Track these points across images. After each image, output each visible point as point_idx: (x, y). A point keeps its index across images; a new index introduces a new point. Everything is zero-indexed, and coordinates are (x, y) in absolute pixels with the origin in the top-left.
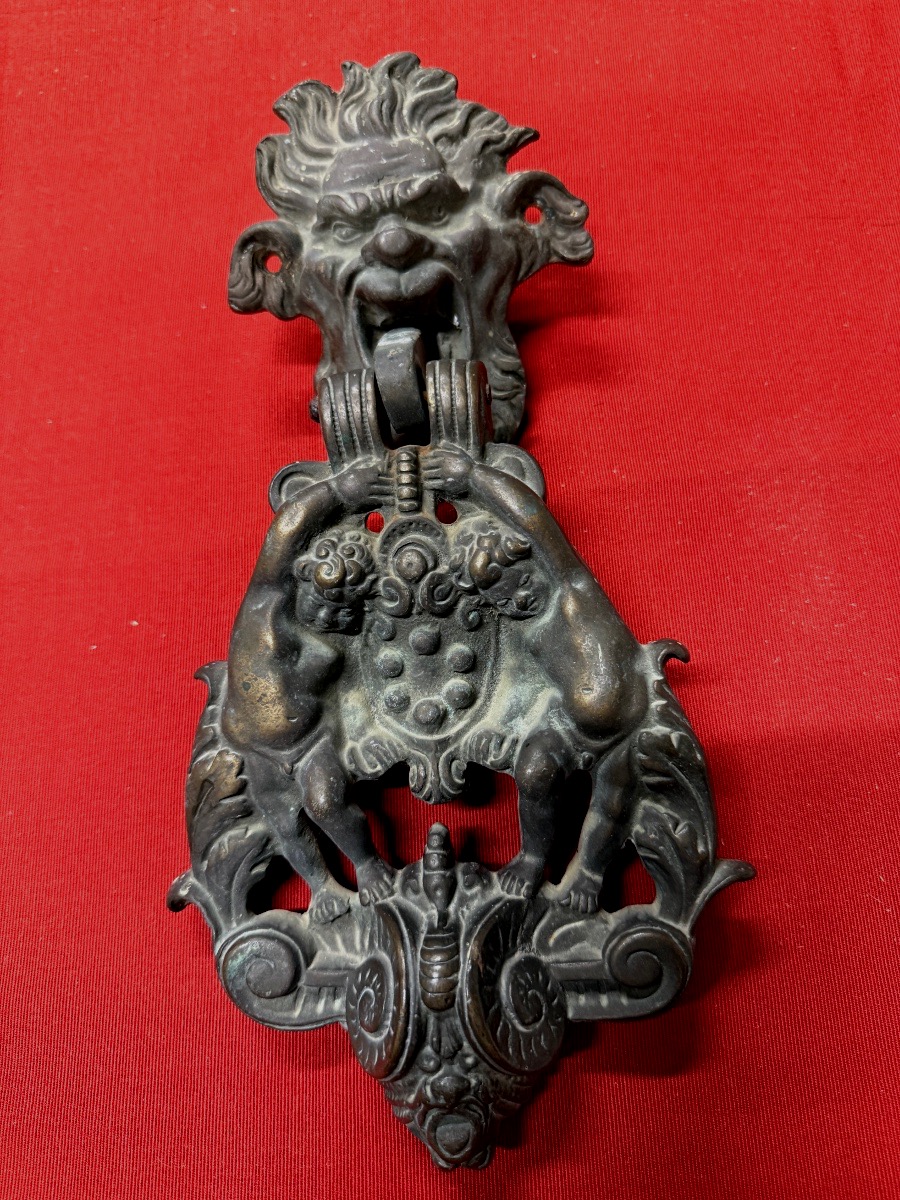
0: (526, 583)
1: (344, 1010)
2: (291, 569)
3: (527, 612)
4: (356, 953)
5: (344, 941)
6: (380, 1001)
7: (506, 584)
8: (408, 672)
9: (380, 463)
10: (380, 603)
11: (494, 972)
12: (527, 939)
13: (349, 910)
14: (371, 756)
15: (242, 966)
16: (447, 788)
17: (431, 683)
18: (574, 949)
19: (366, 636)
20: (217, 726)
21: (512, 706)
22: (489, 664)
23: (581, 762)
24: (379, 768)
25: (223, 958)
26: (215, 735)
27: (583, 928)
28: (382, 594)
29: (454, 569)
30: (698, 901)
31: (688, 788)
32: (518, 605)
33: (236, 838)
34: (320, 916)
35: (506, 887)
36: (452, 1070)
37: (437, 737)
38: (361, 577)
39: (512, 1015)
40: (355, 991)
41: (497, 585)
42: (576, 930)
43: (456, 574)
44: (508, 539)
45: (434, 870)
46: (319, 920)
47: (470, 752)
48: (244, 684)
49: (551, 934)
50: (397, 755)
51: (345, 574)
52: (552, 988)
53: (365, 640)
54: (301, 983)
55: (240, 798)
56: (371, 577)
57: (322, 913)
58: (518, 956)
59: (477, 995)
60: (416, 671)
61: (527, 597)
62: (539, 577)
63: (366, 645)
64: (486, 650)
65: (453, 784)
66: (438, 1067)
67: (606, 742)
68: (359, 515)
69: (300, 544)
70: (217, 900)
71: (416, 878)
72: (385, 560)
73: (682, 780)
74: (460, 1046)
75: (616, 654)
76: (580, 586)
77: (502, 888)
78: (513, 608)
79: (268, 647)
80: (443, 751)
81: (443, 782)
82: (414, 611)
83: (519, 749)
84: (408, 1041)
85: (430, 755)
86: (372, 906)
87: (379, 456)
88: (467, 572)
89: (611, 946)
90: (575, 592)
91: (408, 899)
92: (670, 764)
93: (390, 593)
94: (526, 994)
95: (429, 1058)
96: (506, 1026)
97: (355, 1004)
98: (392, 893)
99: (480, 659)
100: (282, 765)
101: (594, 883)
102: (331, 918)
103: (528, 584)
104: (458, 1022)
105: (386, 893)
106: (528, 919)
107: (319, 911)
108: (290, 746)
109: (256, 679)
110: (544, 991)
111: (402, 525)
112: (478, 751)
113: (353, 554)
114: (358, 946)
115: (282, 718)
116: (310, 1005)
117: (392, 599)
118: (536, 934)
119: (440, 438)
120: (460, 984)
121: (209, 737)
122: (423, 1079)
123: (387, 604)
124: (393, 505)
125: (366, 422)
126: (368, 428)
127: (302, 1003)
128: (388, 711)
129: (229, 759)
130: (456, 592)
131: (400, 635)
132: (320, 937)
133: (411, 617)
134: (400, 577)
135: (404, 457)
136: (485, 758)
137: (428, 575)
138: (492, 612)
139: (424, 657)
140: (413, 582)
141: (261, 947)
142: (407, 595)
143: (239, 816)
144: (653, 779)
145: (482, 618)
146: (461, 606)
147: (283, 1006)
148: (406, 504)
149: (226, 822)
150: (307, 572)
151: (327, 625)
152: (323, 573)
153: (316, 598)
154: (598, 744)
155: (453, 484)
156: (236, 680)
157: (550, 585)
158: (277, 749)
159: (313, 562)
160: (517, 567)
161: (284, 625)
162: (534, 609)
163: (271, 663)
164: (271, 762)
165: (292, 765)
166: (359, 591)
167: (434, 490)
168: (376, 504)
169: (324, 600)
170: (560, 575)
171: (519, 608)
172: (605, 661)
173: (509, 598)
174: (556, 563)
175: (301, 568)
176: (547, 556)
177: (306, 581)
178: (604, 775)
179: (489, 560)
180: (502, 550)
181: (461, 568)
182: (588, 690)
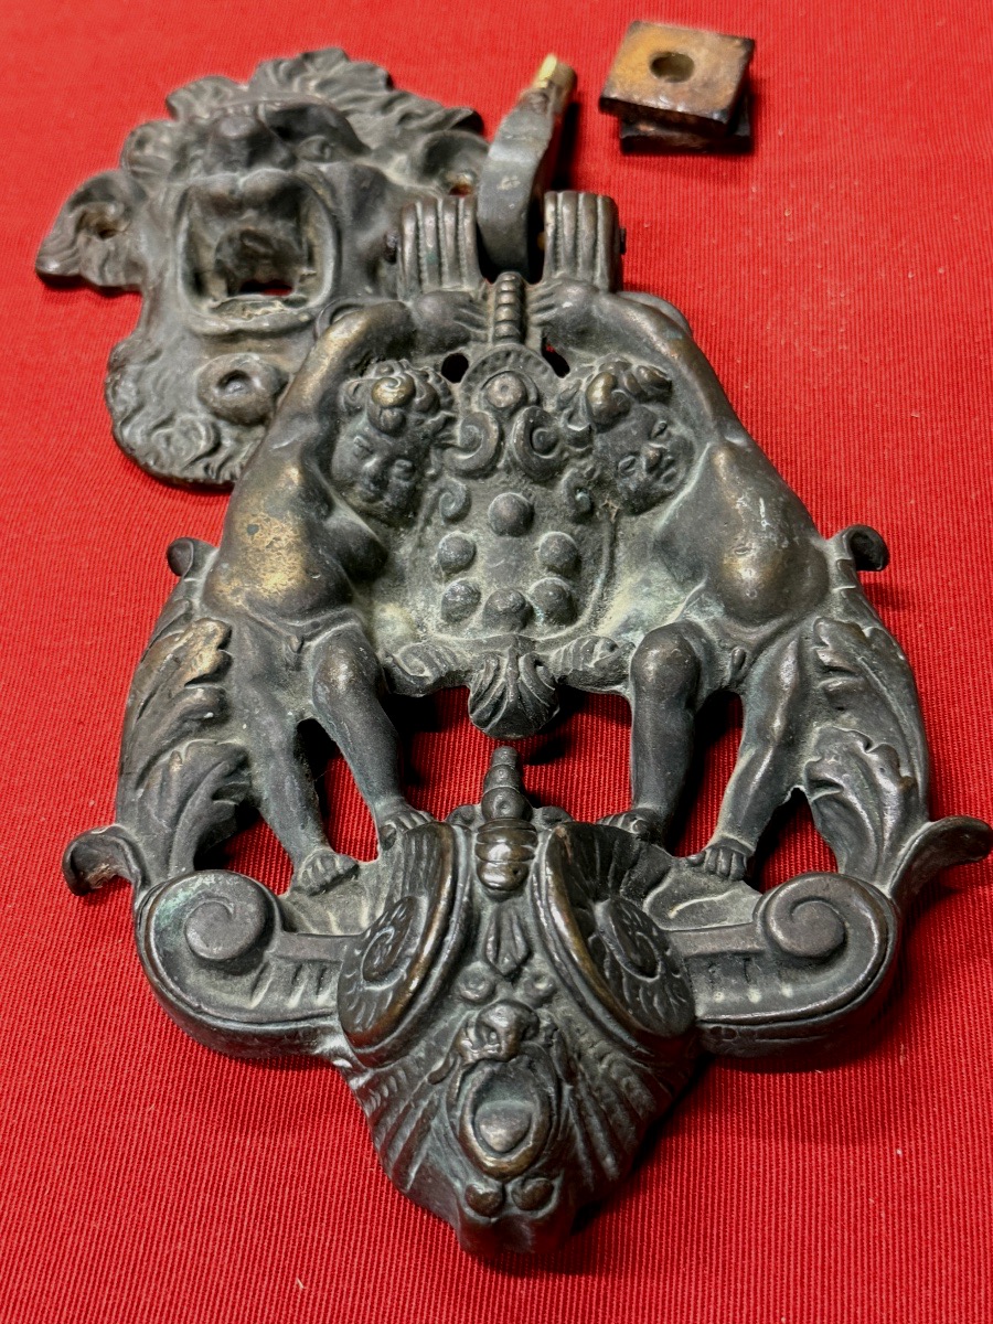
0: (661, 432)
1: (334, 1003)
2: (336, 393)
3: (660, 484)
5: (343, 920)
6: (402, 927)
7: (635, 427)
8: (481, 562)
9: (473, 291)
10: (452, 459)
12: (635, 895)
14: (416, 660)
15: (182, 910)
16: (530, 688)
17: (513, 576)
19: (423, 530)
22: (599, 583)
23: (729, 666)
24: (427, 673)
25: (147, 909)
26: (191, 607)
27: (723, 902)
28: (458, 442)
29: (563, 404)
31: (885, 696)
32: (648, 461)
34: (310, 876)
36: (512, 998)
37: (517, 633)
40: (358, 953)
41: (622, 427)
42: (711, 904)
43: (566, 412)
44: (640, 367)
45: (500, 783)
46: (308, 881)
47: (563, 662)
48: (250, 527)
49: (675, 904)
50: (455, 659)
51: (412, 393)
52: (672, 956)
53: (420, 538)
54: (269, 953)
55: (217, 686)
56: (447, 413)
57: (315, 872)
60: (492, 560)
61: (662, 452)
62: (679, 430)
63: (420, 545)
64: (596, 562)
65: (537, 685)
66: (493, 991)
67: (767, 629)
68: (435, 357)
69: (356, 361)
70: (150, 845)
72: (468, 398)
73: (877, 684)
74: (530, 952)
75: (784, 512)
76: (738, 441)
78: (640, 474)
79: (291, 482)
80: (525, 650)
81: (523, 677)
82: (500, 465)
83: (634, 651)
85: (507, 650)
87: (471, 281)
88: (582, 403)
89: (767, 900)
90: (731, 447)
92: (859, 659)
93: (470, 434)
95: (478, 978)
96: (601, 944)
97: (354, 969)
100: (288, 638)
101: (743, 847)
103: (664, 436)
106: (639, 873)
108: (303, 614)
109: (268, 520)
110: (660, 950)
111: (496, 356)
112: (577, 655)
113: (427, 376)
114: (365, 922)
115: (299, 568)
116: (277, 997)
117: (471, 445)
118: (649, 900)
119: (556, 268)
120: (535, 860)
121: (181, 612)
122: (464, 1017)
123: (463, 457)
124: (485, 341)
125: (461, 243)
126: (462, 250)
127: (265, 991)
128: (444, 626)
129: (211, 626)
130: (562, 452)
131: (474, 511)
132: (303, 916)
133: (496, 476)
134: (487, 409)
135: (507, 279)
136: (588, 660)
137: (526, 409)
138: (607, 505)
139: (508, 539)
140: (506, 415)
141: (217, 882)
142: (495, 436)
143: (210, 715)
144: (836, 682)
145: (593, 507)
146: (567, 475)
147: (232, 992)
148: (504, 329)
149: (187, 725)
150: (359, 395)
151: (372, 487)
152: (384, 386)
153: (366, 437)
154: (754, 634)
155: (570, 311)
156: (238, 525)
157: (696, 445)
158: (284, 616)
159: (370, 381)
160: (652, 408)
161: (315, 469)
162: (669, 479)
163: (292, 501)
164: (271, 637)
165: (303, 640)
166: (428, 427)
167: (543, 324)
168: (463, 335)
169: (378, 438)
170: (711, 425)
171: (650, 470)
172: (769, 516)
173: (637, 454)
174: (707, 409)
175: (352, 389)
176: (694, 396)
177: (354, 411)
178: (762, 682)
179: (614, 384)
180: (631, 377)
181: (575, 400)
182: (743, 550)
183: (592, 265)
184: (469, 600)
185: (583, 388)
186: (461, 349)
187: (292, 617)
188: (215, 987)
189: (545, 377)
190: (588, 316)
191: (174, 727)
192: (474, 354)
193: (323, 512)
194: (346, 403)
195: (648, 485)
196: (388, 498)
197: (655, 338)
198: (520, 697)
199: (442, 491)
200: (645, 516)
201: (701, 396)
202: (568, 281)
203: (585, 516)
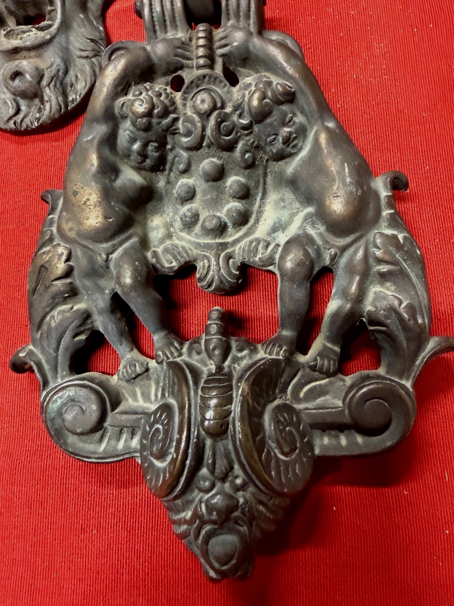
0: (290, 121)
1: (139, 447)
2: (113, 107)
3: (289, 149)
4: (151, 403)
5: (143, 394)
6: (166, 432)
7: (275, 120)
8: (199, 196)
9: (183, 37)
10: (179, 140)
11: (260, 409)
12: (284, 390)
13: (147, 370)
14: (168, 255)
15: (60, 408)
16: (226, 275)
17: (215, 204)
18: (319, 401)
19: (169, 174)
20: (54, 229)
21: (275, 223)
23: (328, 258)
24: (174, 264)
25: (46, 403)
26: (52, 235)
27: (326, 385)
28: (181, 131)
29: (237, 108)
30: (417, 363)
31: (410, 275)
32: (283, 139)
33: (63, 312)
34: (125, 374)
35: (268, 351)
36: (223, 488)
37: (218, 241)
38: (165, 113)
39: (274, 445)
40: (148, 429)
41: (268, 121)
42: (320, 386)
43: (238, 112)
44: (278, 84)
45: (213, 335)
46: (124, 377)
47: (243, 253)
48: (74, 191)
49: (302, 388)
50: (188, 255)
51: (153, 107)
52: (303, 428)
53: (168, 179)
54: (106, 424)
55: (68, 281)
56: (174, 116)
57: (127, 372)
58: (277, 402)
59: (247, 423)
60: (204, 195)
61: (290, 133)
62: (299, 119)
63: (168, 182)
64: (257, 187)
65: (230, 273)
66: (213, 486)
67: (348, 240)
68: (167, 77)
71: (200, 343)
72: (185, 105)
73: (406, 269)
74: (232, 468)
75: (358, 171)
76: (331, 125)
77: (265, 352)
78: (279, 144)
79: (93, 165)
80: (223, 251)
81: (222, 271)
82: (204, 144)
83: (280, 249)
84: (188, 462)
85: (213, 252)
86: (165, 364)
87: (183, 32)
88: (246, 108)
89: (350, 396)
90: (328, 130)
91: (193, 360)
92: (397, 256)
93: (187, 128)
94: (284, 428)
95: (205, 479)
96: (268, 451)
97: (146, 439)
98: (180, 355)
99: (252, 192)
100: (100, 255)
101: (334, 352)
102: (134, 376)
103: (291, 123)
104: (230, 447)
105: (176, 354)
106: (285, 376)
107: (125, 371)
108: (106, 240)
109: (82, 188)
110: (298, 430)
111: (198, 78)
112: (249, 251)
113: (161, 95)
114: (153, 398)
115: (101, 217)
116: (113, 442)
117: (188, 134)
118: (290, 388)
119: (229, 19)
120: (232, 414)
121: (48, 237)
122: (199, 497)
123: (184, 140)
124: (192, 68)
125: (175, 7)
126: (176, 11)
127: (107, 440)
128: (183, 229)
129: (60, 250)
130: (237, 133)
131: (193, 167)
132: (124, 391)
133: (202, 149)
134: (194, 113)
135: (201, 29)
136: (255, 256)
137: (217, 112)
138: (262, 157)
139: (211, 183)
140: (205, 116)
141: (76, 393)
142: (200, 130)
143: (66, 295)
144: (384, 268)
145: (254, 159)
146: (240, 146)
147: (91, 443)
148: (201, 61)
149: (57, 300)
150: (124, 109)
151: (139, 157)
152: (137, 104)
153: (131, 132)
154: (342, 242)
155: (237, 47)
156: (68, 190)
157: (308, 127)
158: (97, 242)
159: (129, 100)
160: (284, 108)
161: (107, 152)
162: (294, 146)
163: (94, 176)
164: (91, 253)
165: (108, 255)
166: (164, 125)
167: (223, 55)
168: (179, 65)
169: (137, 133)
170: (316, 116)
171: (284, 143)
172: (351, 175)
173: (277, 135)
174: (314, 105)
175: (120, 105)
176: (307, 100)
177: (124, 117)
178: (346, 267)
179: (264, 97)
180: (273, 91)
181: (242, 105)
182: (337, 197)
183: (248, 17)
184: (193, 220)
185: (246, 99)
186: (179, 73)
187: (101, 242)
188: (82, 441)
189: (225, 89)
190: (247, 50)
191: (50, 302)
192: (186, 75)
193: (113, 178)
194: (119, 113)
195: (283, 150)
196: (148, 161)
197: (285, 65)
198: (222, 282)
199: (175, 157)
200: (280, 163)
201: (311, 99)
202: (235, 28)
203: (250, 166)
